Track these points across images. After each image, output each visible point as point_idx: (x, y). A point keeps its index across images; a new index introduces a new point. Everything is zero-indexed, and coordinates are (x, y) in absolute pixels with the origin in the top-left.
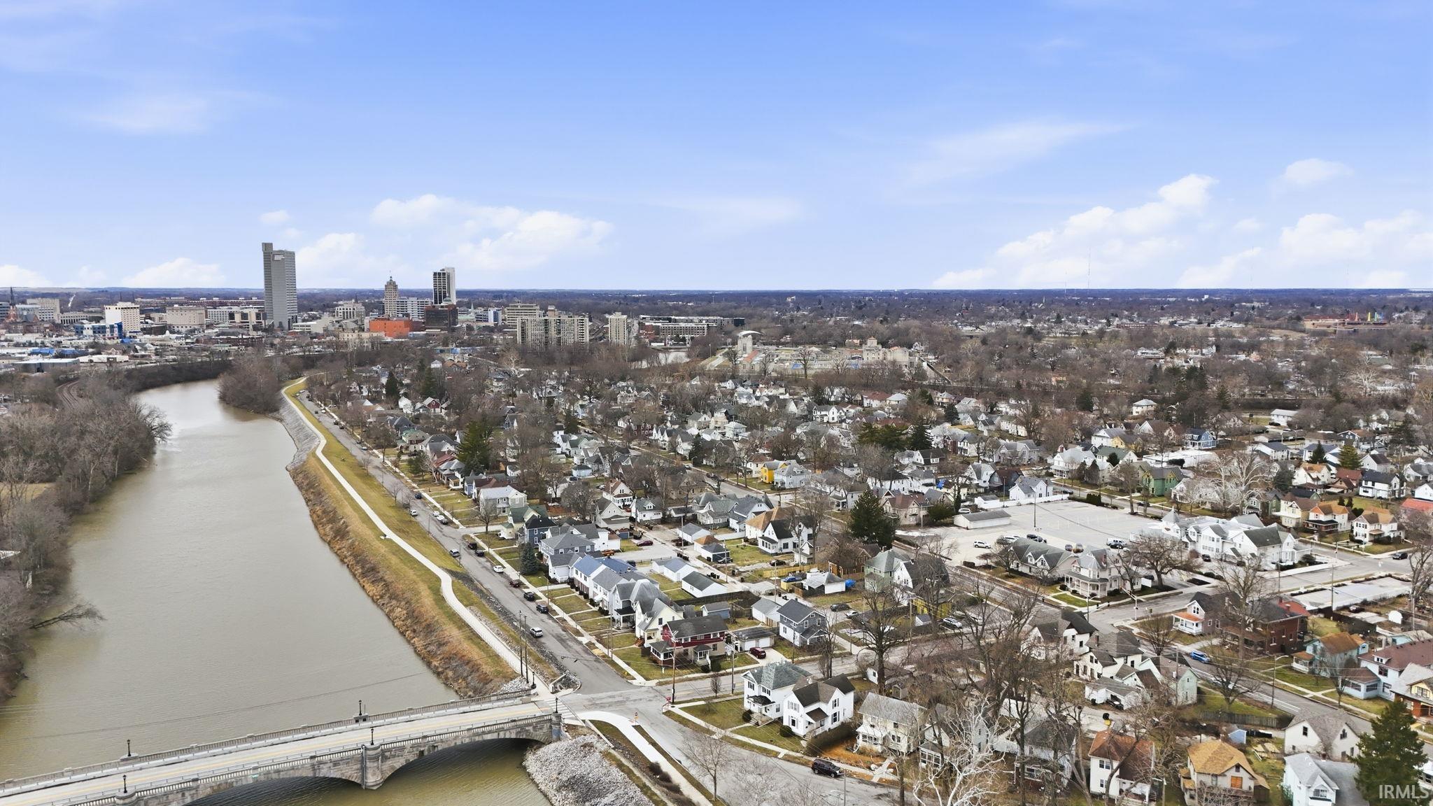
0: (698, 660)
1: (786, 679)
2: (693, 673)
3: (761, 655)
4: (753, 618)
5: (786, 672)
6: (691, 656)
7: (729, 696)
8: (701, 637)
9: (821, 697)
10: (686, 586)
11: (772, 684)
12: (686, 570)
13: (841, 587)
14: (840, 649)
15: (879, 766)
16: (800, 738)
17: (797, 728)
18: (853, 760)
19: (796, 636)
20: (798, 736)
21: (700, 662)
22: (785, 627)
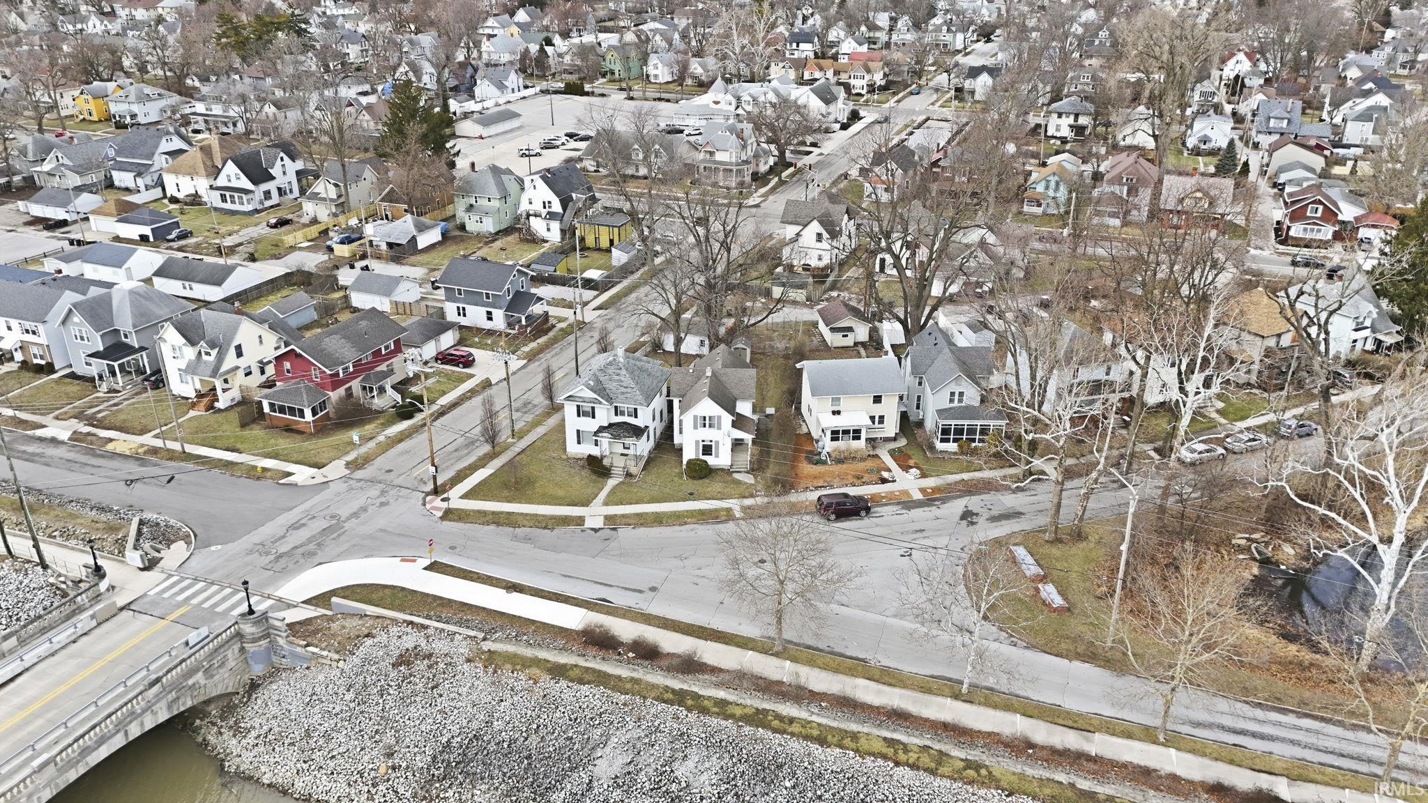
0: (376, 401)
1: (648, 380)
2: (385, 426)
3: (464, 361)
5: (641, 369)
6: (359, 395)
8: (367, 357)
10: (170, 286)
11: (640, 398)
13: (434, 235)
14: (561, 320)
15: (889, 470)
16: (728, 472)
17: (717, 456)
18: (850, 477)
19: (494, 316)
20: (722, 470)
21: (378, 403)
22: (461, 306)
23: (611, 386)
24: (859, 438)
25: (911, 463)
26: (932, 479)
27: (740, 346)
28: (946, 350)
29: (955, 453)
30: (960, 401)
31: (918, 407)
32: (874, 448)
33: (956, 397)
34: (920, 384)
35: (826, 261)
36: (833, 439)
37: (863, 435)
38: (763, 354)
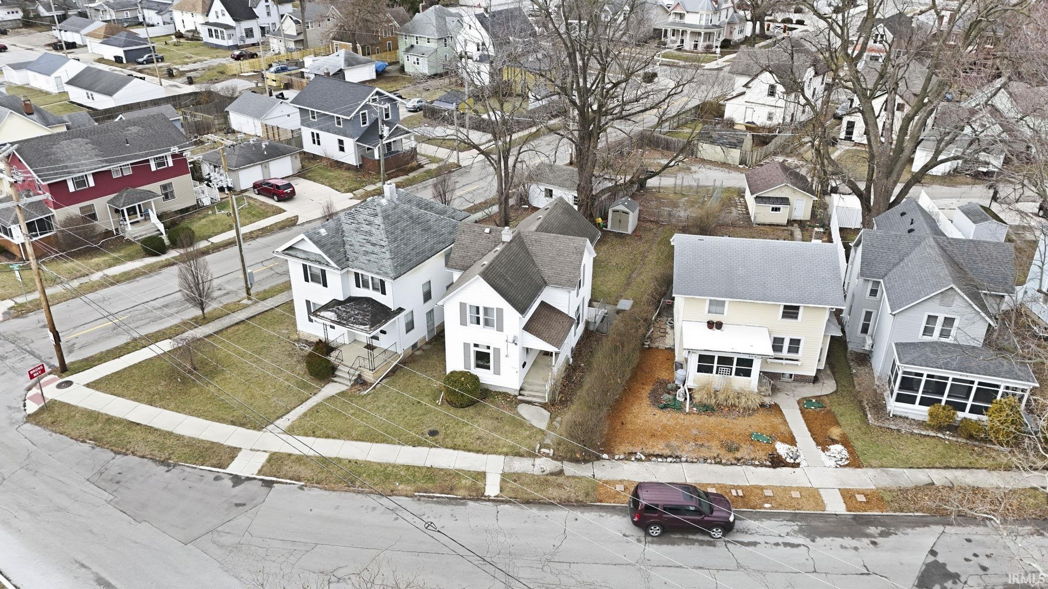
0: (129, 228)
1: (418, 238)
2: (117, 261)
3: (283, 193)
4: (234, 132)
5: (414, 220)
6: (105, 220)
7: (237, 307)
8: (121, 168)
9: (547, 272)
10: (78, 95)
11: (388, 263)
12: (72, 67)
13: (366, 72)
14: (433, 160)
15: (792, 441)
16: (511, 400)
17: (497, 372)
18: (715, 444)
19: (345, 146)
20: (505, 395)
21: (132, 231)
22: (316, 131)
23: (354, 239)
24: (747, 374)
25: (835, 432)
26: (871, 472)
27: (621, 208)
28: (931, 241)
29: (921, 424)
30: (944, 333)
31: (865, 330)
32: (775, 390)
33: (938, 328)
34: (874, 292)
35: (777, 120)
36: (701, 369)
37: (756, 369)
38: (657, 222)
